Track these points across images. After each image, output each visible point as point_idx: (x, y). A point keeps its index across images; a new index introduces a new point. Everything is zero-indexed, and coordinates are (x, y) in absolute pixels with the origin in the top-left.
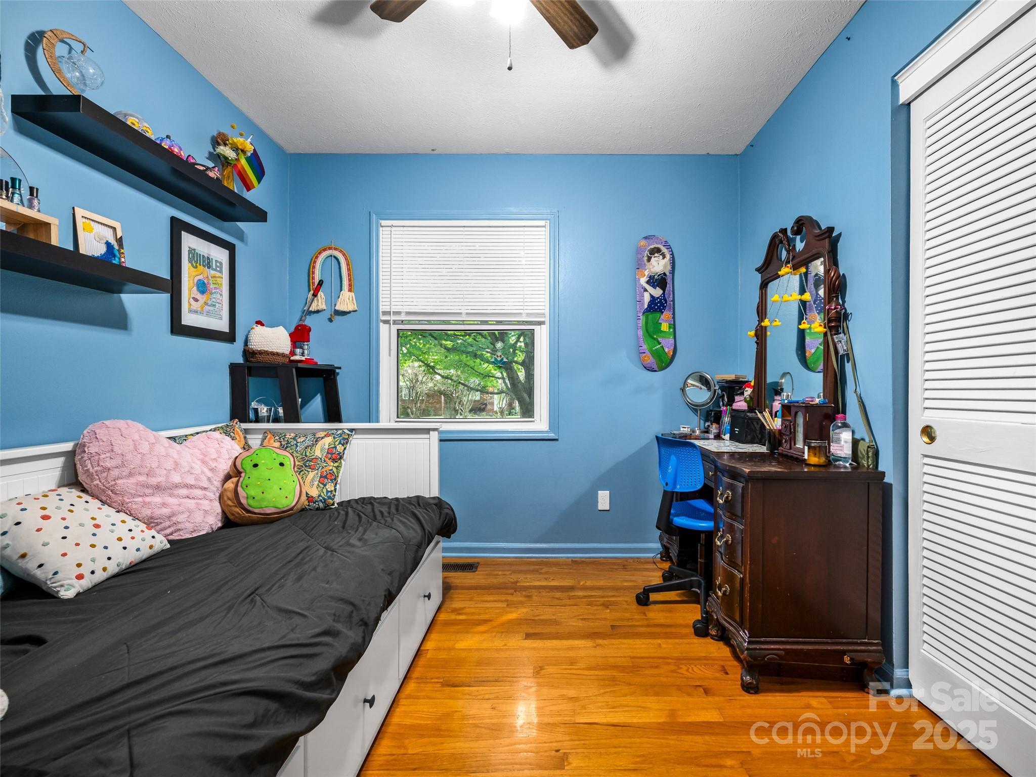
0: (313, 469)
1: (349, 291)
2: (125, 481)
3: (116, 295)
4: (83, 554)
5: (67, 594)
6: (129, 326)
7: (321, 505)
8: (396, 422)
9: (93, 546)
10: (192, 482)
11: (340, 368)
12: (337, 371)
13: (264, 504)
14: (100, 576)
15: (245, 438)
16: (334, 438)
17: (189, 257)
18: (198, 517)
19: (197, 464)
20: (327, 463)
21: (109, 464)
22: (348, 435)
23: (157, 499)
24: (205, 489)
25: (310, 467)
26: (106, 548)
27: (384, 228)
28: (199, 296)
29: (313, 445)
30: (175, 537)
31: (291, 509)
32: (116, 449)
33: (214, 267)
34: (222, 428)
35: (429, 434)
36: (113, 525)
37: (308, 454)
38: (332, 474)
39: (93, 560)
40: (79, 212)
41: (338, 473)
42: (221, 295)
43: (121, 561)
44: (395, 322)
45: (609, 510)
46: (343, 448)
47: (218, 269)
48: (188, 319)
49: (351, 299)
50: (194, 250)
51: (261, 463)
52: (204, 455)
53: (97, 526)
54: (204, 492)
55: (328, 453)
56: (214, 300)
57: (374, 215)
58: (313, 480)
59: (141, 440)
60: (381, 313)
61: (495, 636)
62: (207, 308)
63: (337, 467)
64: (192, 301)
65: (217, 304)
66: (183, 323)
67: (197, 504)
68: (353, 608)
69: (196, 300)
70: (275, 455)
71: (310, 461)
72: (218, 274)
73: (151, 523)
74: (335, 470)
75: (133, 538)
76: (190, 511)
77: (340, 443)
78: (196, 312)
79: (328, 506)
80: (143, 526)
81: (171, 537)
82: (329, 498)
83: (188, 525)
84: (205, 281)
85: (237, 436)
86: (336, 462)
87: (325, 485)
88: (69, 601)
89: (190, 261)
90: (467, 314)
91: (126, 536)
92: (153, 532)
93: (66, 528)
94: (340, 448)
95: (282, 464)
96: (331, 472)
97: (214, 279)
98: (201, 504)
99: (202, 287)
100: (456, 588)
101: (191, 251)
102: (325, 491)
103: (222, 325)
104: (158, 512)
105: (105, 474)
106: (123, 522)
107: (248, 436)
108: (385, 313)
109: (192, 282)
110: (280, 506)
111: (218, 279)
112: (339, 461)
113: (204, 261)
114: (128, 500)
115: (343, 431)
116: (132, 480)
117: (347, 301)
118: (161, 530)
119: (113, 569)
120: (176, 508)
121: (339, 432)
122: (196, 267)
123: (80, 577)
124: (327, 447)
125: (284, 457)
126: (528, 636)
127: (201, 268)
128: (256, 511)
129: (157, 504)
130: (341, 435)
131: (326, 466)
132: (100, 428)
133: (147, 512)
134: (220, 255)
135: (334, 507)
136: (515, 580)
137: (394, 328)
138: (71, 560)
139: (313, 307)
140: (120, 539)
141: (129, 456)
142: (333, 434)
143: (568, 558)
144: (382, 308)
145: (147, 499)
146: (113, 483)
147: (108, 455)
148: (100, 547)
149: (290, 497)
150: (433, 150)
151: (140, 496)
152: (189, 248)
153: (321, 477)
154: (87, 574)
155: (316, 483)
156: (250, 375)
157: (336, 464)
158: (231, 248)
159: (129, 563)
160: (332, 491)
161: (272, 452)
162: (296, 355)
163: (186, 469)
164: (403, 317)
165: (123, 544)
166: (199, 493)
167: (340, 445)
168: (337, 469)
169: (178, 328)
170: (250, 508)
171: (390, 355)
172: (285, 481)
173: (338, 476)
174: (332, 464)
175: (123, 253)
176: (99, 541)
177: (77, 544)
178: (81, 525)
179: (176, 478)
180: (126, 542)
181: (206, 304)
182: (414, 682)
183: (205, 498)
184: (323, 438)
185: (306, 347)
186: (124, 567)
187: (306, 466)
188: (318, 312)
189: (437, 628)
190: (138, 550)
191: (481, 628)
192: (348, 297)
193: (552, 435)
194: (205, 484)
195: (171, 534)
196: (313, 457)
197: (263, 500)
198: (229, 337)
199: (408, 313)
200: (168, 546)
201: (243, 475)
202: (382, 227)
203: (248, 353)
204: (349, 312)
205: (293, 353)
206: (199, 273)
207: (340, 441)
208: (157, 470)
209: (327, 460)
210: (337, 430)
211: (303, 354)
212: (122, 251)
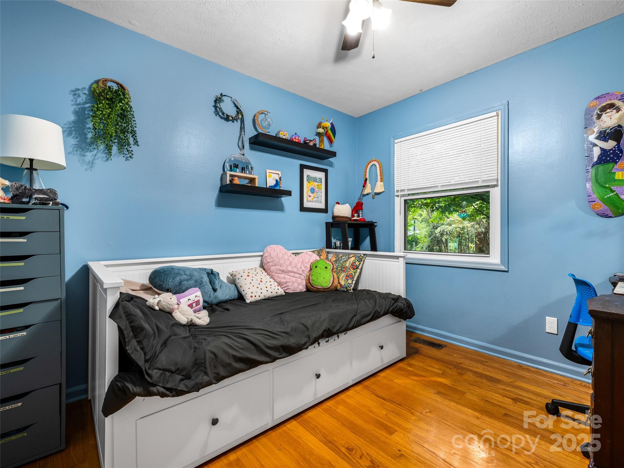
0: (344, 272)
1: (381, 182)
2: (273, 267)
3: (280, 199)
4: (253, 289)
5: (248, 301)
6: (284, 210)
7: (345, 290)
8: (404, 252)
9: (258, 288)
10: (296, 271)
11: (376, 223)
12: (375, 224)
13: (317, 284)
14: (258, 298)
15: (327, 255)
16: (356, 258)
17: (307, 179)
18: (296, 285)
19: (299, 264)
20: (350, 270)
21: (269, 260)
22: (363, 257)
23: (282, 276)
24: (301, 274)
25: (343, 271)
26: (261, 289)
27: (397, 144)
28: (311, 194)
29: (347, 260)
30: (287, 291)
31: (328, 288)
32: (272, 255)
33: (318, 181)
34: (318, 250)
35: (399, 259)
36: (266, 282)
37: (343, 265)
38: (352, 275)
39: (256, 292)
40: (268, 171)
41: (355, 275)
42: (321, 193)
43: (265, 295)
44: (404, 196)
45: (557, 335)
46: (359, 263)
47: (320, 181)
48: (306, 205)
49: (381, 186)
50: (309, 175)
51: (319, 266)
52: (303, 261)
53: (261, 281)
54: (300, 276)
55: (352, 265)
56: (318, 195)
57: (392, 138)
58: (343, 277)
59: (280, 253)
60: (396, 191)
61: (419, 385)
62: (315, 199)
63: (355, 272)
64: (308, 197)
65: (319, 197)
66: (304, 207)
67: (296, 280)
68: (306, 329)
69: (310, 196)
70: (325, 263)
71: (344, 268)
72: (320, 184)
73: (280, 284)
74: (353, 273)
75: (271, 288)
76: (293, 282)
77: (358, 261)
78: (310, 201)
79: (348, 290)
80: (276, 284)
81: (286, 291)
82: (349, 286)
83: (292, 287)
84: (314, 188)
85: (323, 254)
86: (355, 270)
87: (348, 280)
88: (247, 303)
89: (307, 180)
90: (442, 186)
91: (269, 286)
92: (279, 288)
93: (252, 280)
94: (357, 263)
95: (326, 268)
96: (351, 274)
97: (318, 186)
98: (298, 280)
99: (313, 191)
100: (421, 354)
101: (308, 176)
102: (347, 283)
103: (322, 206)
104: (282, 280)
105: (268, 264)
106: (270, 282)
107: (328, 255)
108: (398, 191)
109: (308, 189)
110: (323, 286)
111: (320, 186)
112: (356, 270)
113: (313, 179)
114: (274, 274)
115: (361, 255)
116: (276, 267)
117: (380, 187)
118: (283, 288)
119: (262, 297)
120: (288, 280)
121: (359, 255)
122: (310, 183)
123: (252, 297)
124: (352, 262)
125: (328, 265)
126: (439, 393)
127: (312, 183)
128: (315, 286)
129: (283, 277)
130: (359, 256)
131: (349, 271)
132: (269, 248)
133: (279, 280)
134: (322, 175)
135: (350, 291)
136: (461, 362)
137: (403, 199)
138: (250, 291)
139: (365, 193)
140: (267, 287)
141: (275, 258)
142: (356, 256)
143: (516, 362)
144: (396, 189)
145: (280, 275)
146: (270, 267)
147: (269, 257)
148: (259, 288)
149: (328, 283)
150: (421, 91)
151: (278, 273)
152: (307, 175)
153: (347, 276)
154: (254, 296)
155: (344, 279)
156: (332, 227)
157: (354, 271)
158: (326, 171)
159: (268, 296)
160: (350, 284)
161: (324, 261)
162: (355, 217)
163: (294, 266)
164: (406, 192)
165: (267, 289)
166: (298, 275)
167: (358, 262)
168: (354, 273)
169: (303, 209)
170: (313, 285)
171: (400, 215)
172: (326, 275)
173: (354, 277)
174: (352, 270)
175: (281, 183)
176: (260, 287)
177: (253, 286)
178: (257, 280)
179: (290, 269)
180: (268, 289)
181: (314, 197)
182: (363, 386)
183: (300, 278)
184: (351, 257)
185: (360, 213)
186: (266, 297)
187: (342, 270)
188: (368, 194)
189: (393, 368)
190: (272, 292)
191: (415, 378)
192: (380, 185)
193: (503, 268)
194: (301, 272)
195: (286, 290)
196: (345, 266)
197: (317, 282)
198: (325, 211)
199: (408, 190)
200: (284, 294)
201: (312, 270)
202: (396, 143)
203: (334, 217)
204: (381, 193)
205: (353, 216)
206: (311, 185)
207: (358, 260)
208: (283, 264)
209: (350, 268)
210: (358, 254)
211: (358, 216)
212: (281, 182)
